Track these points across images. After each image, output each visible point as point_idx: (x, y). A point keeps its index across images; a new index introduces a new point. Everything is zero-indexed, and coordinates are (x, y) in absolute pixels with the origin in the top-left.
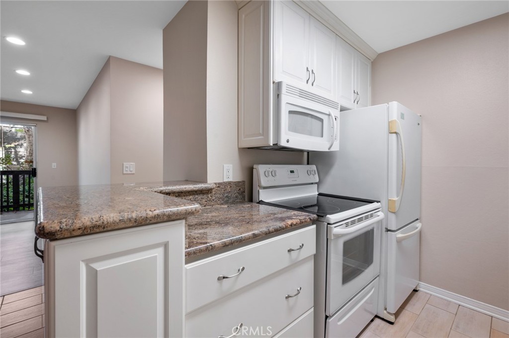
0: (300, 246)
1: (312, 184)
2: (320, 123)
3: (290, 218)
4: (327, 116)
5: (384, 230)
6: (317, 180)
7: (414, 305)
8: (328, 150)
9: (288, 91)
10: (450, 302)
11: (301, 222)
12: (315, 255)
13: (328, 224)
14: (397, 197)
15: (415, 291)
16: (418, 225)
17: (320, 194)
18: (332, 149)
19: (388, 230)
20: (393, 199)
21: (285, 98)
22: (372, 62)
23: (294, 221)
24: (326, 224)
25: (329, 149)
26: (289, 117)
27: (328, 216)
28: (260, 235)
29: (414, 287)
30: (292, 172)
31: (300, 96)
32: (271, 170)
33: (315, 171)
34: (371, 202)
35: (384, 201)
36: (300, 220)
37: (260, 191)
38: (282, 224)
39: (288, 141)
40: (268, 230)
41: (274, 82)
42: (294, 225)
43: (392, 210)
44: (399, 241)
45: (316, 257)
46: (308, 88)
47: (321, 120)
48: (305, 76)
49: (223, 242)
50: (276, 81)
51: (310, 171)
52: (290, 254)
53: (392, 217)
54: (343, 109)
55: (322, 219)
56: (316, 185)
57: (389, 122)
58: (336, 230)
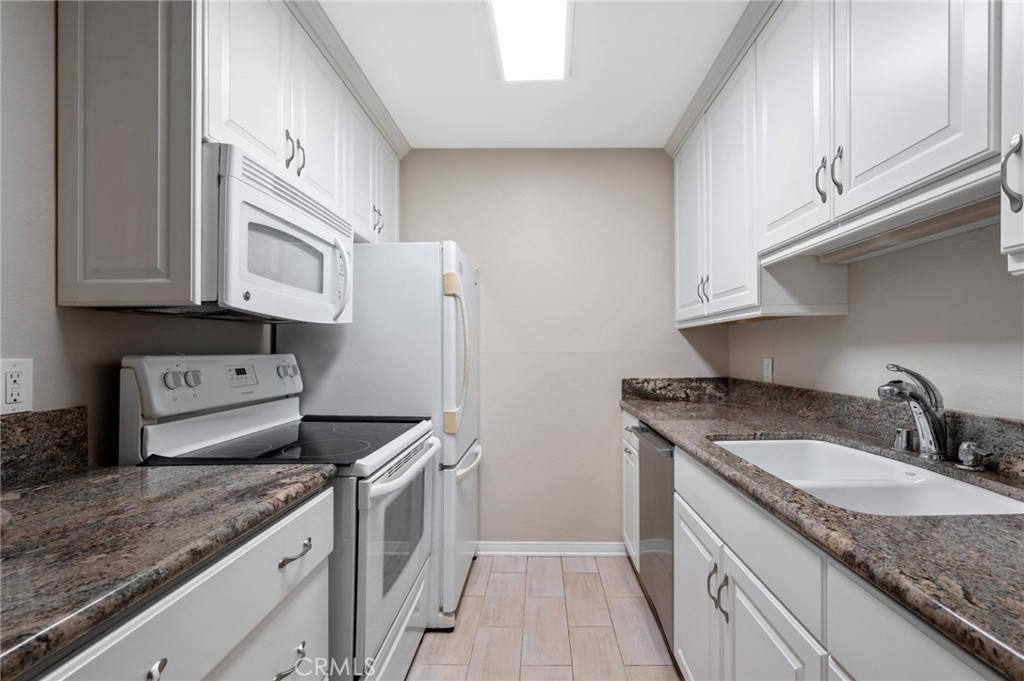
0: (305, 545)
1: (287, 397)
2: (315, 261)
3: (275, 484)
4: (330, 249)
5: (438, 467)
6: (300, 388)
7: (476, 583)
8: (332, 322)
9: (247, 174)
10: (516, 557)
11: (307, 488)
12: (331, 557)
13: (360, 478)
14: (457, 406)
15: (475, 558)
16: (477, 448)
17: (306, 419)
18: (340, 321)
19: (443, 467)
20: (453, 411)
21: (239, 190)
22: (400, 161)
23: (292, 490)
24: (355, 478)
25: (335, 319)
26: (249, 235)
27: (358, 462)
28: (212, 547)
29: (472, 554)
30: (241, 372)
31: (275, 193)
32: (183, 369)
33: (293, 367)
34: (417, 421)
35: (437, 417)
36: (303, 483)
37: (150, 429)
38: (265, 505)
39: (247, 297)
40: (233, 527)
41: (204, 141)
42: (293, 498)
43: (448, 431)
44: (460, 481)
45: (333, 560)
46: (289, 175)
47: (320, 257)
48: (284, 149)
49: (91, 609)
50: (212, 141)
51: (283, 367)
52: (284, 573)
53: (450, 441)
54: (358, 240)
55: (346, 471)
56: (297, 399)
57: (443, 276)
58: (376, 488)
